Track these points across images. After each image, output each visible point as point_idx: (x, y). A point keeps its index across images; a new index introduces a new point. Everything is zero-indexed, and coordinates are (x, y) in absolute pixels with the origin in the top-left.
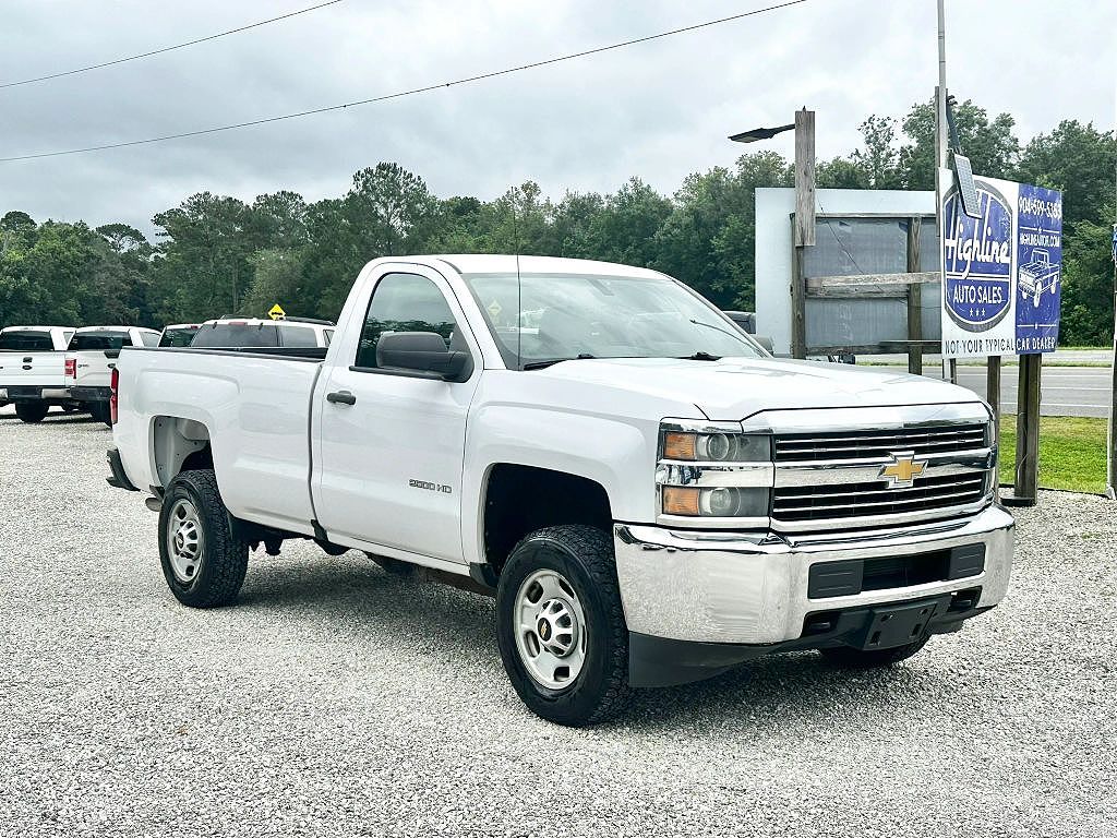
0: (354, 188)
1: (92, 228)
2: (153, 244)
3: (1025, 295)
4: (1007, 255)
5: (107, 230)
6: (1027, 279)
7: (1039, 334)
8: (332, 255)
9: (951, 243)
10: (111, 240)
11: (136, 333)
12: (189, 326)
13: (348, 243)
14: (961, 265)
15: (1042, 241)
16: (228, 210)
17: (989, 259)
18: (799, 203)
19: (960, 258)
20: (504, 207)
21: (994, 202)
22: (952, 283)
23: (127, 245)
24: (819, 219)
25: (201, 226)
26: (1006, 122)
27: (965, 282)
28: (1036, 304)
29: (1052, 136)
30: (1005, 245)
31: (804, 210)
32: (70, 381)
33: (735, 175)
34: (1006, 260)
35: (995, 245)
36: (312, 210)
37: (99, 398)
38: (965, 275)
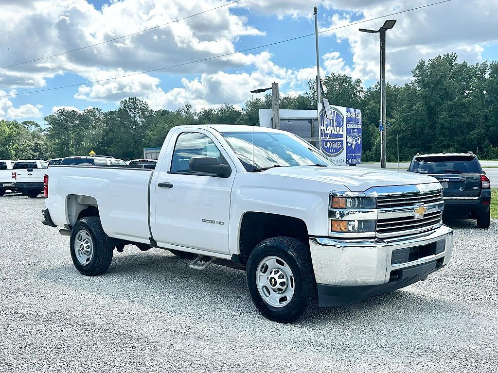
0: (120, 107)
1: (19, 123)
2: (43, 128)
3: (349, 145)
4: (343, 131)
5: (25, 123)
6: (350, 140)
7: (355, 158)
8: (113, 131)
9: (322, 128)
10: (26, 127)
11: (38, 163)
12: (59, 159)
13: (119, 127)
14: (326, 135)
15: (355, 126)
16: (72, 115)
17: (336, 133)
18: (274, 114)
19: (326, 133)
20: (178, 113)
21: (337, 114)
22: (323, 141)
23: (33, 129)
24: (281, 120)
25: (62, 121)
26: (358, 81)
27: (328, 141)
28: (353, 148)
29: (374, 87)
30: (341, 128)
31: (276, 117)
32: (14, 181)
33: (264, 101)
34: (343, 133)
35: (338, 128)
36: (105, 115)
37: (25, 187)
38: (327, 138)
